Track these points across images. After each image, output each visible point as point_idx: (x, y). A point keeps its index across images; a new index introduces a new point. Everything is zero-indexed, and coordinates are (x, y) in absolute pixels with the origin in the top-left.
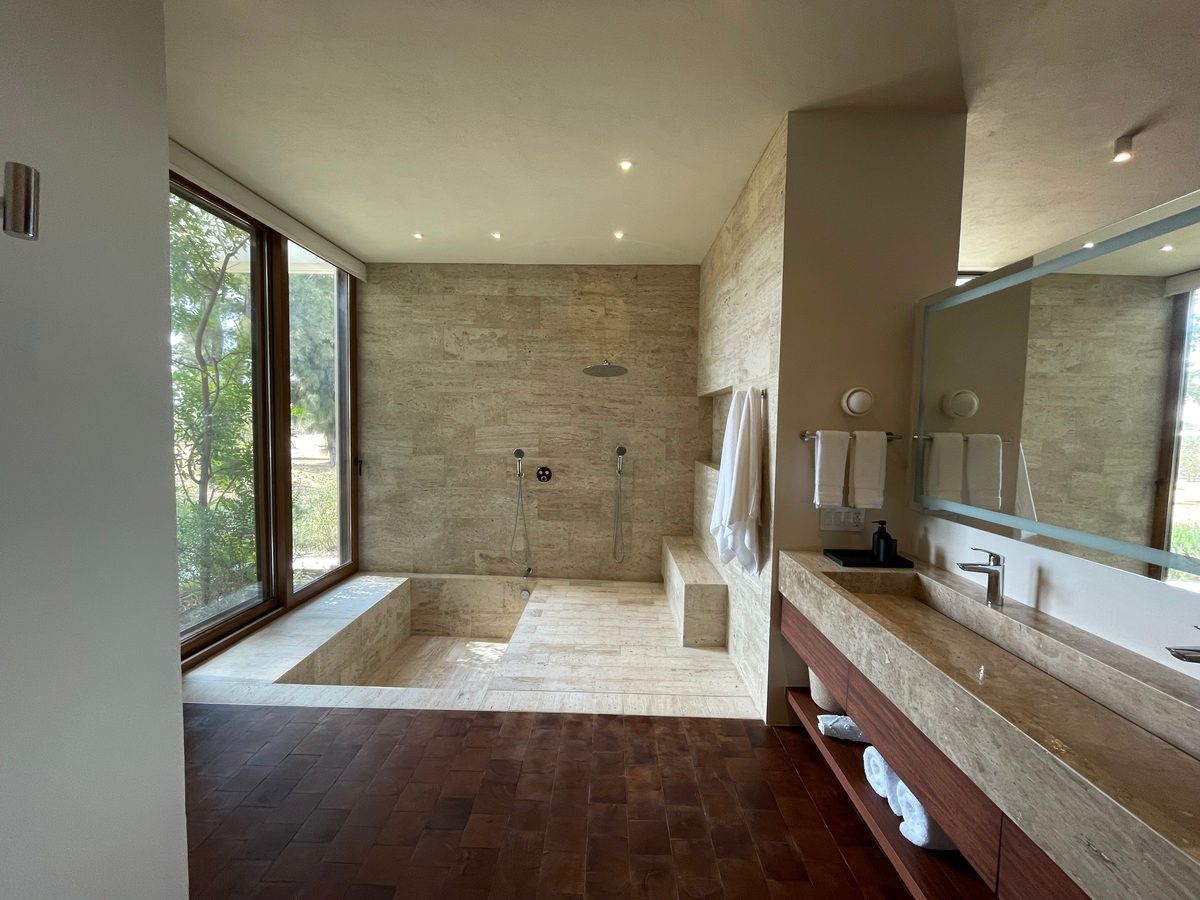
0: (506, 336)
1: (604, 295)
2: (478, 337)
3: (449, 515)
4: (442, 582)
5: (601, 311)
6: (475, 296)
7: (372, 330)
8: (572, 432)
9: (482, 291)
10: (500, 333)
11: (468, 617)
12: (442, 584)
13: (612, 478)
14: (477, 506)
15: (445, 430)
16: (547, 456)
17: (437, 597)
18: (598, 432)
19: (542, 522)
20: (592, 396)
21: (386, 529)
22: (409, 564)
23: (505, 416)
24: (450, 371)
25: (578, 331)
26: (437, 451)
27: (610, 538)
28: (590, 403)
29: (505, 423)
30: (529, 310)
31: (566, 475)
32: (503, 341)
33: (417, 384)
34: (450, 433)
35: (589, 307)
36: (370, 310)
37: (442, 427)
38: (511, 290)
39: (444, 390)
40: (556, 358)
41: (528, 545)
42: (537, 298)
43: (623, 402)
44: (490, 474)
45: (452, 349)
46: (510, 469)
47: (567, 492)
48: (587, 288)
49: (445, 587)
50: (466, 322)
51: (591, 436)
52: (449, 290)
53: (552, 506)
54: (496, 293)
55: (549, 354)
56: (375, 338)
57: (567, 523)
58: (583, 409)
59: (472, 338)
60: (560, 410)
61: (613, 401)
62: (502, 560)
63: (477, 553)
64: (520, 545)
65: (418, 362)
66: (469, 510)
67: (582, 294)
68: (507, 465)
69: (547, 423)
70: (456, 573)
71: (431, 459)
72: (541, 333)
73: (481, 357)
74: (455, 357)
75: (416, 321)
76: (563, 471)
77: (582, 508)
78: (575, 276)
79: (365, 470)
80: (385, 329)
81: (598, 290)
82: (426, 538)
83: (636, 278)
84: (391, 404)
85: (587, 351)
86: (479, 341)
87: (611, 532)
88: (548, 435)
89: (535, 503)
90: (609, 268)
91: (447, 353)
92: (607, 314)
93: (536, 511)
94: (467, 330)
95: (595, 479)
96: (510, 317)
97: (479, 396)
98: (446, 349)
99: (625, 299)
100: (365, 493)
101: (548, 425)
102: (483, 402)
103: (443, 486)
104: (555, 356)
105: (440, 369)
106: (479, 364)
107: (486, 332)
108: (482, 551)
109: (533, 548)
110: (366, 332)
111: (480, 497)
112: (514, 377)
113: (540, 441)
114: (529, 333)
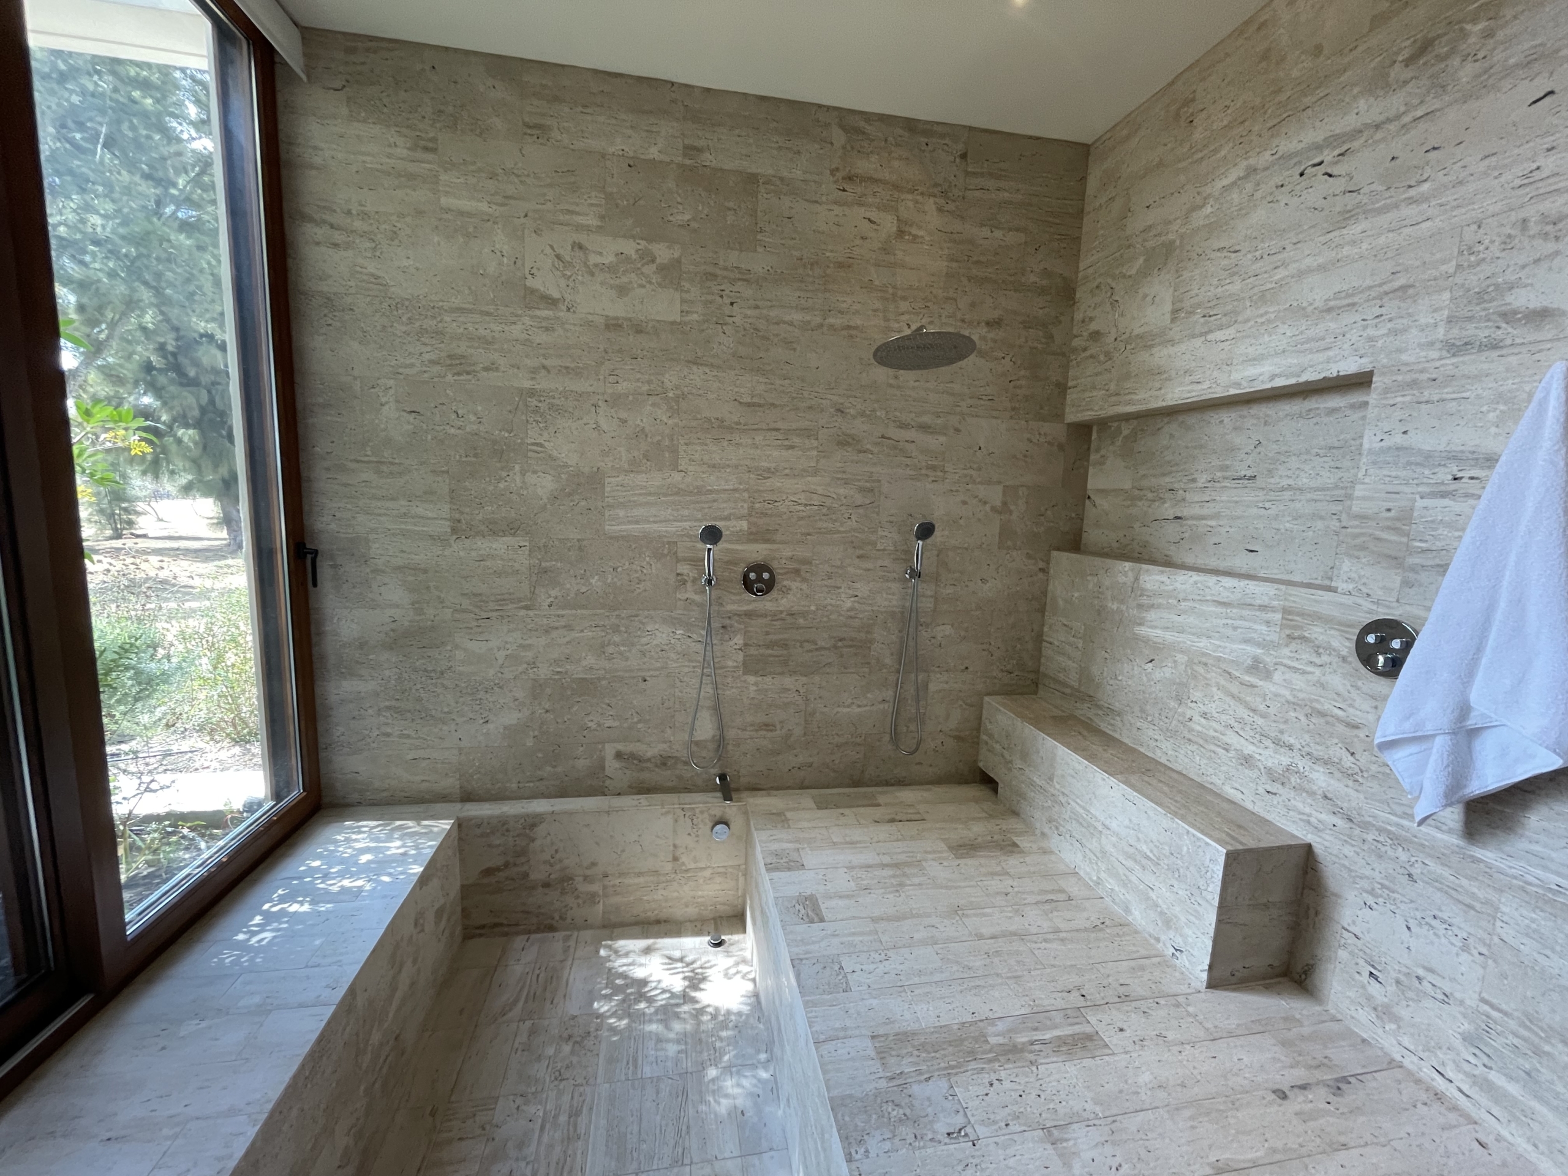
0: (679, 261)
1: (896, 187)
2: (609, 259)
3: (544, 672)
4: (533, 822)
5: (888, 223)
6: (603, 156)
7: (328, 217)
8: (820, 490)
9: (618, 146)
10: (663, 253)
11: (596, 887)
12: (533, 826)
13: (895, 586)
14: (610, 649)
15: (531, 478)
16: (767, 541)
17: (522, 853)
18: (871, 490)
19: (751, 679)
20: (862, 414)
21: (388, 708)
22: (450, 783)
23: (674, 451)
24: (541, 337)
25: (840, 265)
26: (512, 528)
27: (886, 705)
28: (859, 427)
29: (675, 467)
30: (731, 204)
31: (804, 580)
32: (671, 274)
33: (458, 364)
34: (544, 484)
35: (862, 212)
36: (317, 160)
37: (523, 473)
38: (691, 150)
39: (527, 384)
40: (791, 324)
41: (721, 727)
42: (752, 179)
43: (924, 428)
44: (640, 581)
45: (547, 283)
46: (684, 569)
47: (804, 614)
48: (865, 166)
49: (541, 830)
50: (580, 219)
51: (859, 499)
52: (539, 130)
53: (771, 645)
54: (653, 153)
55: (773, 313)
56: (338, 237)
57: (804, 679)
58: (845, 441)
59: (593, 259)
60: (796, 440)
61: (904, 426)
62: (664, 762)
63: (610, 750)
64: (706, 729)
65: (461, 310)
66: (590, 660)
67: (850, 178)
68: (678, 561)
69: (768, 470)
70: (563, 793)
71: (499, 545)
72: (759, 263)
73: (618, 309)
74: (551, 302)
75: (444, 201)
76: (797, 572)
77: (835, 647)
78: (838, 137)
79: (325, 571)
80: (364, 216)
81: (886, 175)
82: (491, 726)
83: (964, 156)
84: (389, 411)
85: (857, 312)
86: (611, 269)
87: (889, 694)
88: (767, 496)
89: (739, 640)
90: (911, 125)
91: (533, 291)
92: (901, 233)
93: (740, 657)
94: (582, 238)
95: (863, 589)
96: (687, 217)
97: (615, 401)
98: (530, 282)
99: (942, 201)
100: (328, 628)
101: (771, 472)
102: (623, 415)
103: (527, 608)
104: (787, 318)
105: (516, 331)
106: (613, 325)
107: (630, 248)
108: (620, 747)
109: (731, 734)
110: (311, 220)
111: (616, 629)
112: (696, 362)
113: (752, 508)
114: (733, 258)
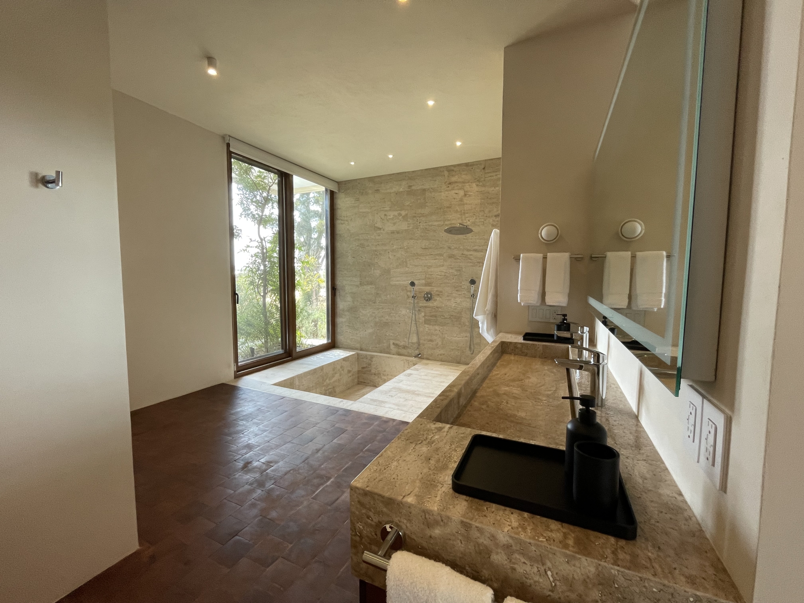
0: (407, 214)
1: (464, 182)
2: (392, 217)
3: (377, 320)
4: (373, 357)
5: (462, 193)
6: (391, 193)
7: (341, 218)
8: (444, 271)
9: (394, 190)
10: (403, 213)
13: (468, 300)
14: (392, 315)
15: (375, 271)
16: (430, 286)
17: (370, 365)
18: (460, 270)
19: (426, 326)
20: (456, 248)
21: (347, 325)
22: (358, 346)
23: (406, 262)
24: (377, 237)
25: (448, 207)
26: (371, 283)
27: (467, 338)
28: (455, 252)
29: (406, 266)
30: (419, 198)
31: (441, 297)
32: (405, 218)
33: (362, 246)
34: (378, 272)
35: (454, 192)
36: (340, 207)
37: (374, 270)
38: (410, 187)
39: (375, 249)
40: (435, 225)
41: (419, 339)
42: (424, 190)
43: (475, 250)
44: (398, 297)
45: (379, 225)
46: (409, 293)
47: (440, 308)
48: (453, 179)
49: (374, 360)
50: (385, 209)
51: (456, 273)
52: (377, 191)
53: (431, 316)
54: (401, 190)
55: (430, 223)
56: (342, 222)
57: (441, 327)
58: (451, 256)
59: (389, 217)
60: (437, 257)
61: (468, 250)
62: (404, 347)
63: (392, 342)
64: (414, 339)
65: (362, 234)
66: (387, 317)
67: (450, 184)
68: (407, 291)
69: (430, 266)
70: (381, 352)
71: (369, 287)
72: (426, 211)
73: (394, 228)
74: (380, 229)
75: (361, 210)
76: (438, 295)
77: (450, 318)
78: (446, 173)
79: (338, 294)
80: (347, 217)
81: (460, 180)
82: (366, 332)
83: (484, 168)
84: (350, 258)
85: (453, 219)
86: (392, 219)
87: (468, 335)
88: (430, 273)
89: (423, 314)
90: (467, 165)
91: (376, 227)
92: (465, 195)
93: (423, 319)
94: (386, 213)
95: (458, 300)
96: (409, 203)
97: (393, 251)
98: (376, 225)
99: (478, 183)
100: (338, 306)
101: (430, 267)
102: (395, 254)
103: (374, 303)
104: (434, 224)
105: (373, 237)
106: (393, 232)
107: (396, 213)
108: (394, 341)
109: (421, 342)
110: (338, 219)
111: (393, 309)
112: (411, 239)
113: (425, 277)
114: (420, 211)
